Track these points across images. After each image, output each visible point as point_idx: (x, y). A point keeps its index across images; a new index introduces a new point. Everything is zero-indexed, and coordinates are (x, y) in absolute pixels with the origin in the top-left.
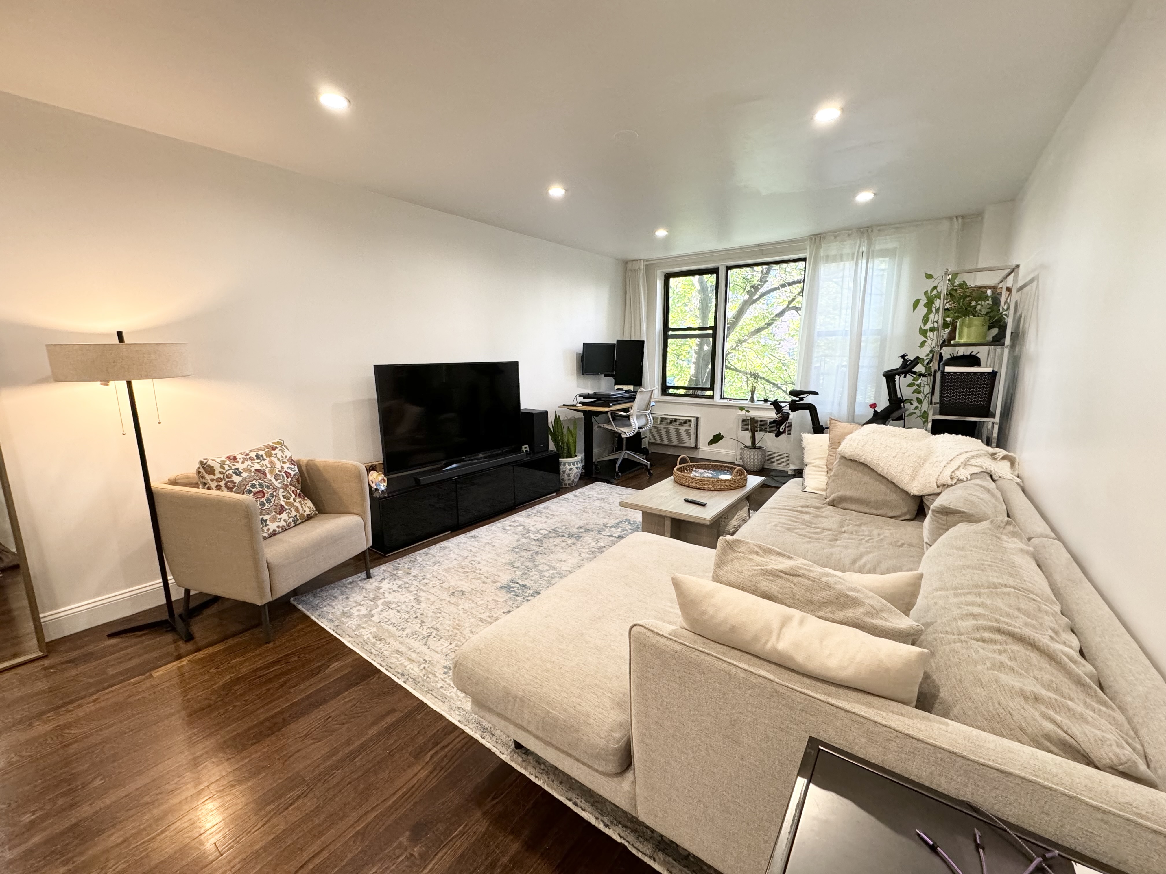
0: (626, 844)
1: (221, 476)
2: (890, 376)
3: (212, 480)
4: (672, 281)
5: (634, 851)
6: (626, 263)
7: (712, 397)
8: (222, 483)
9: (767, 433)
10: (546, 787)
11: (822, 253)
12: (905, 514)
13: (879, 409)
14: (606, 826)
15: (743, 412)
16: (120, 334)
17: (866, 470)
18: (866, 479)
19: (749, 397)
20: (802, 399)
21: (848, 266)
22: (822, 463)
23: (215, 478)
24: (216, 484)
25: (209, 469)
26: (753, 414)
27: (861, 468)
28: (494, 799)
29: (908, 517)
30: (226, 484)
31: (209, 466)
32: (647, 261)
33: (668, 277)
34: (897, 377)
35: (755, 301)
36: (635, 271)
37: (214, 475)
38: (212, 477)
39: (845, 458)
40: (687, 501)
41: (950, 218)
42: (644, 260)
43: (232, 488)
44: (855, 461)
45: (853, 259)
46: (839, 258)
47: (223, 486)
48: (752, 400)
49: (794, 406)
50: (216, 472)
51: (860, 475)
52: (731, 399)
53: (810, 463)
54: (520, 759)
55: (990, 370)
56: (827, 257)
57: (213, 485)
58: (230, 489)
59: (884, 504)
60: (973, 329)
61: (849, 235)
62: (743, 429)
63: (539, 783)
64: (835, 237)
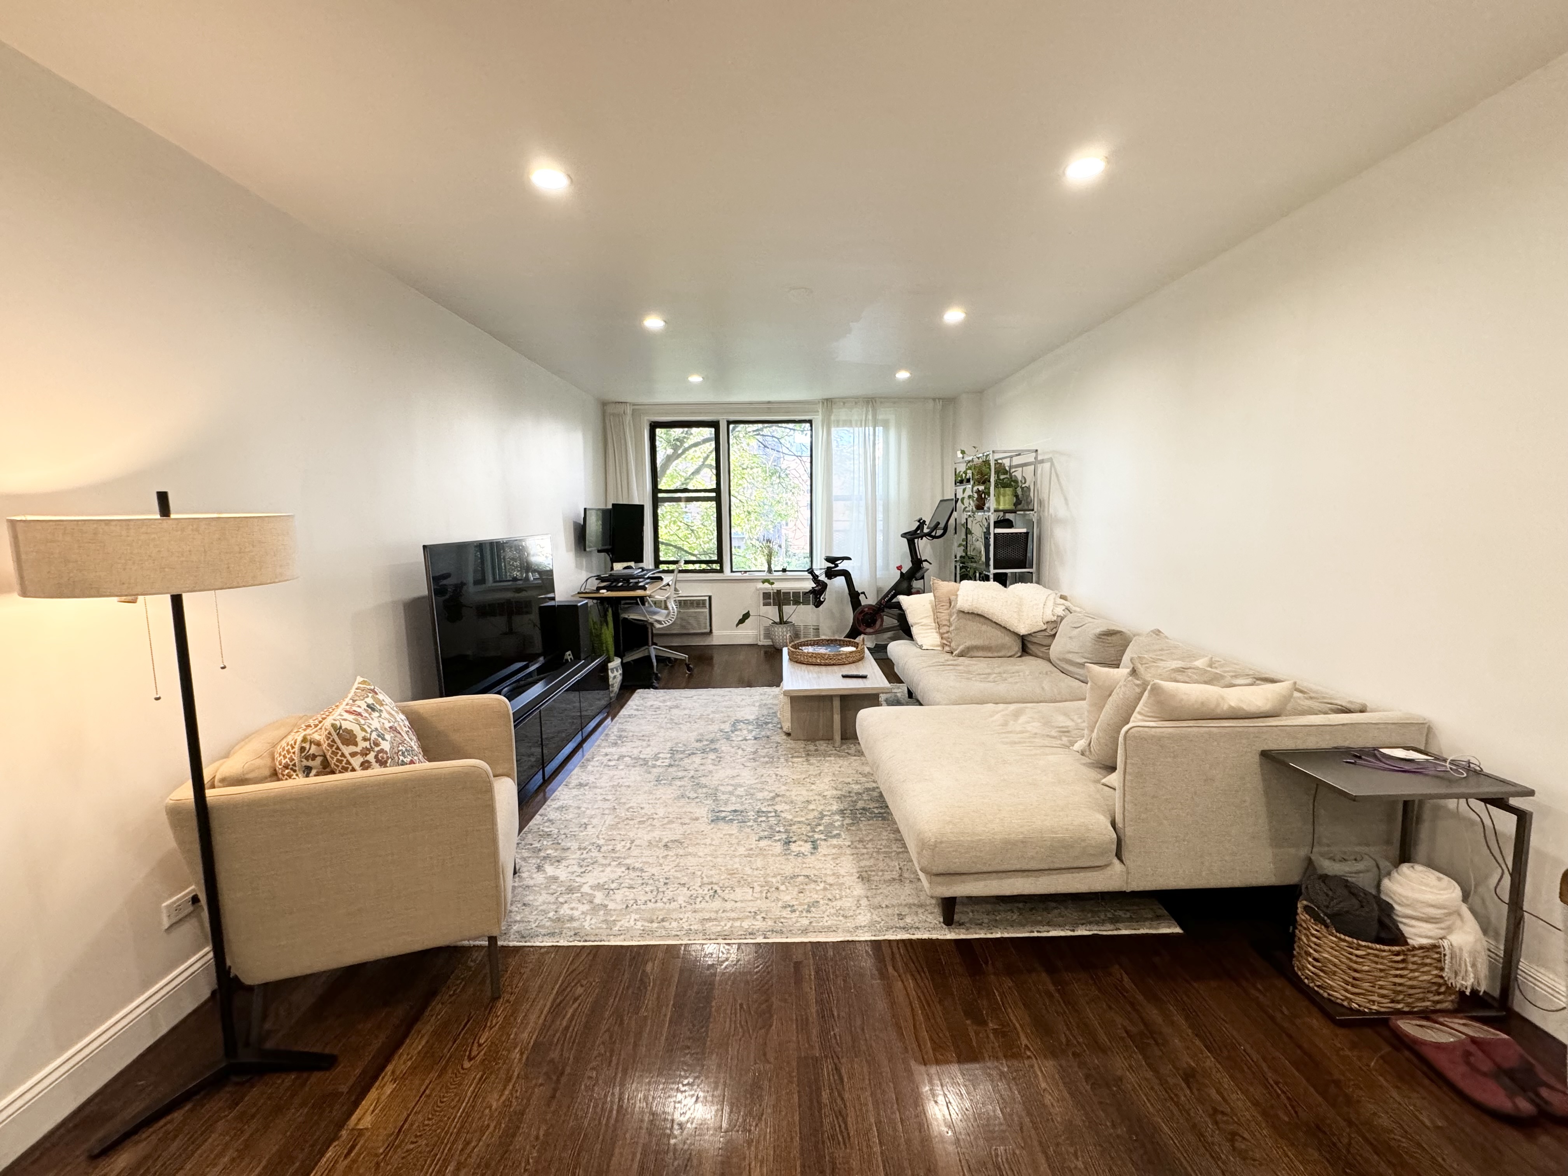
0: (1096, 932)
1: (367, 744)
2: (911, 538)
3: (353, 755)
4: (659, 431)
5: (1105, 933)
6: (604, 404)
7: (721, 571)
8: (371, 757)
9: (801, 606)
10: (1006, 935)
11: (833, 418)
12: (1016, 653)
13: (904, 571)
14: (1073, 931)
15: (767, 585)
16: (163, 498)
17: (982, 620)
18: (984, 628)
19: (766, 568)
20: (837, 566)
21: (858, 431)
22: (930, 621)
23: (358, 749)
24: (362, 760)
25: (348, 737)
26: (777, 586)
27: (978, 618)
28: (986, 963)
29: (1019, 654)
30: (376, 757)
31: (346, 730)
32: (634, 405)
33: (654, 426)
34: (916, 540)
35: (679, 456)
36: (620, 416)
37: (356, 744)
38: (353, 749)
39: (963, 612)
40: (844, 676)
41: (934, 399)
42: (630, 404)
43: (386, 762)
44: (973, 613)
45: (861, 426)
46: (848, 423)
47: (373, 761)
48: (770, 570)
49: (831, 574)
50: (359, 739)
51: (979, 625)
52: (746, 572)
53: (916, 624)
54: (964, 931)
55: (1024, 530)
56: (838, 421)
57: (356, 762)
58: (383, 763)
59: (1002, 647)
60: (1007, 498)
61: (856, 403)
62: (765, 604)
63: (999, 935)
64: (844, 403)
